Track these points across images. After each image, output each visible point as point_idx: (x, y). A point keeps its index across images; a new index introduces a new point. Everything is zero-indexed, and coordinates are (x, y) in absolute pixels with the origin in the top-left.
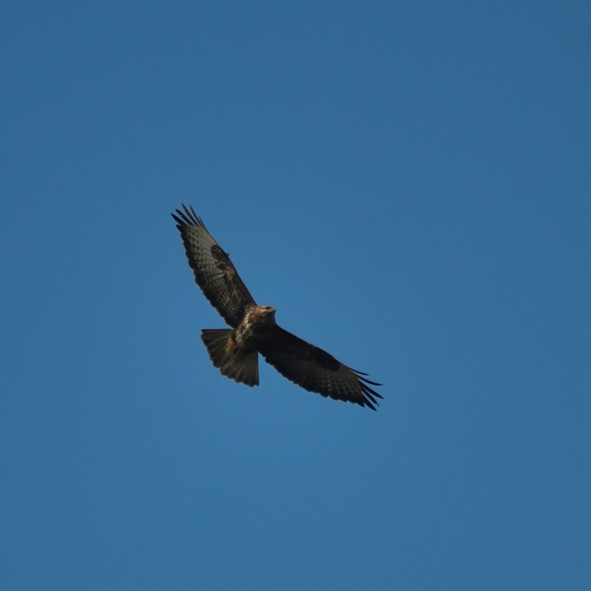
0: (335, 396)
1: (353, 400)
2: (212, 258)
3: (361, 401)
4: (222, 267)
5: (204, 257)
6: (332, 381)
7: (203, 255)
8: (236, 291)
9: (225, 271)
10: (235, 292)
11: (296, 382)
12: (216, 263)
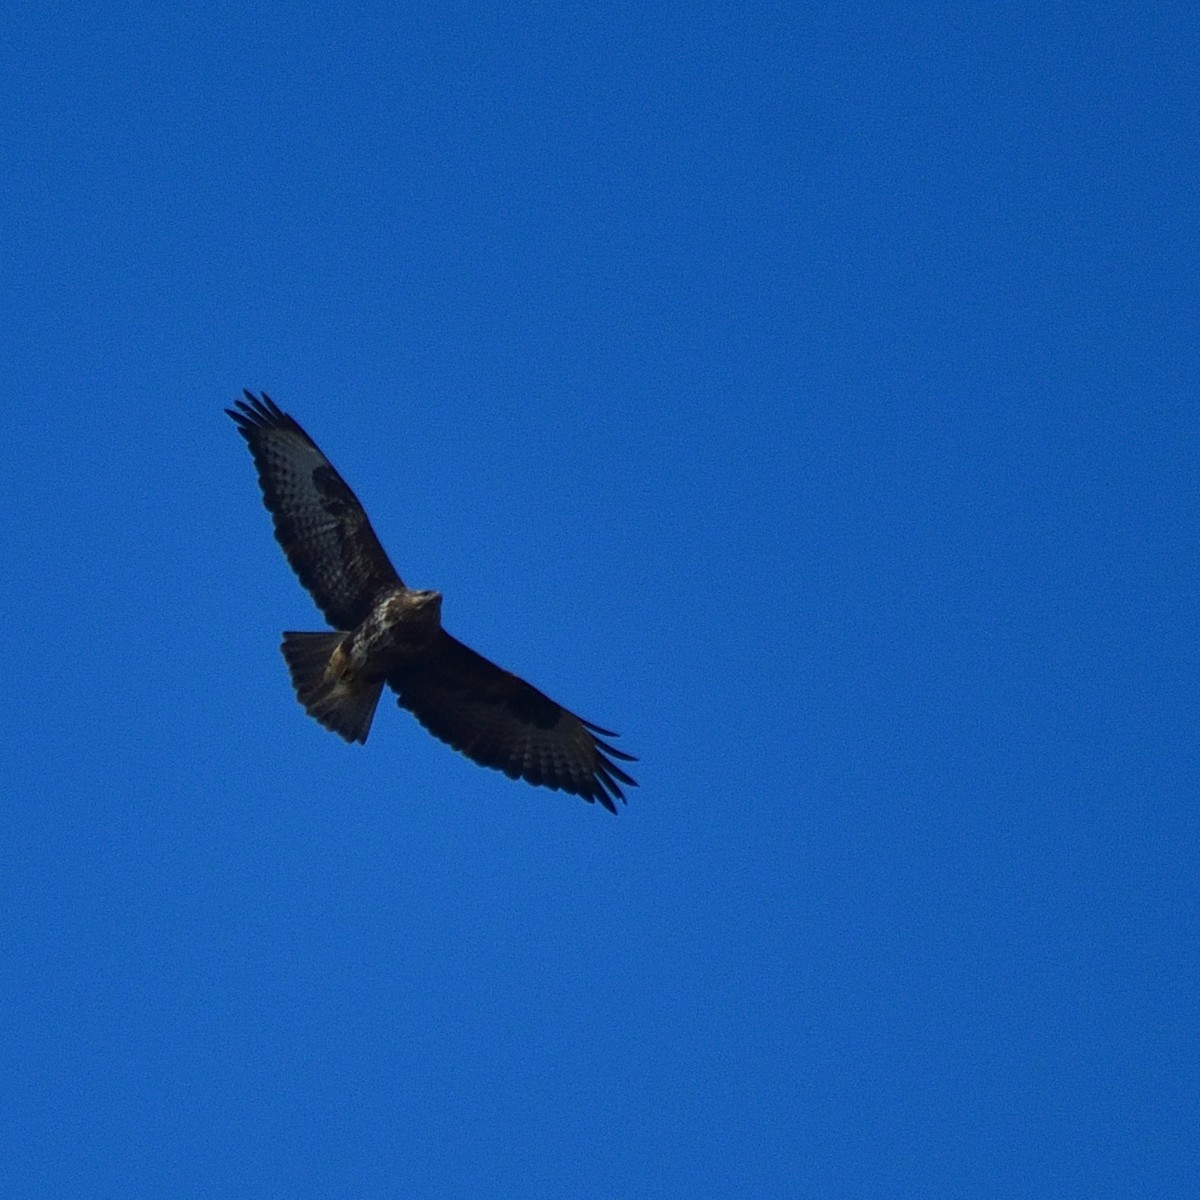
0: (535, 778)
1: (571, 788)
2: (314, 491)
3: (589, 791)
4: (333, 509)
5: (296, 490)
6: (535, 748)
7: (294, 486)
8: (358, 557)
9: (340, 518)
10: (357, 560)
11: (457, 747)
12: (322, 501)
